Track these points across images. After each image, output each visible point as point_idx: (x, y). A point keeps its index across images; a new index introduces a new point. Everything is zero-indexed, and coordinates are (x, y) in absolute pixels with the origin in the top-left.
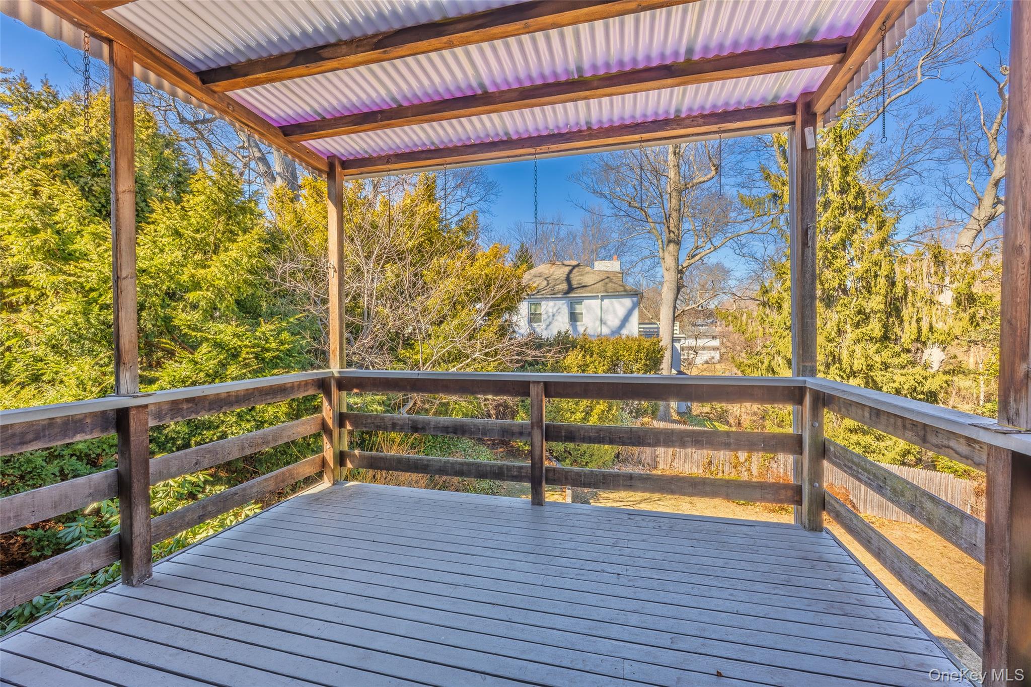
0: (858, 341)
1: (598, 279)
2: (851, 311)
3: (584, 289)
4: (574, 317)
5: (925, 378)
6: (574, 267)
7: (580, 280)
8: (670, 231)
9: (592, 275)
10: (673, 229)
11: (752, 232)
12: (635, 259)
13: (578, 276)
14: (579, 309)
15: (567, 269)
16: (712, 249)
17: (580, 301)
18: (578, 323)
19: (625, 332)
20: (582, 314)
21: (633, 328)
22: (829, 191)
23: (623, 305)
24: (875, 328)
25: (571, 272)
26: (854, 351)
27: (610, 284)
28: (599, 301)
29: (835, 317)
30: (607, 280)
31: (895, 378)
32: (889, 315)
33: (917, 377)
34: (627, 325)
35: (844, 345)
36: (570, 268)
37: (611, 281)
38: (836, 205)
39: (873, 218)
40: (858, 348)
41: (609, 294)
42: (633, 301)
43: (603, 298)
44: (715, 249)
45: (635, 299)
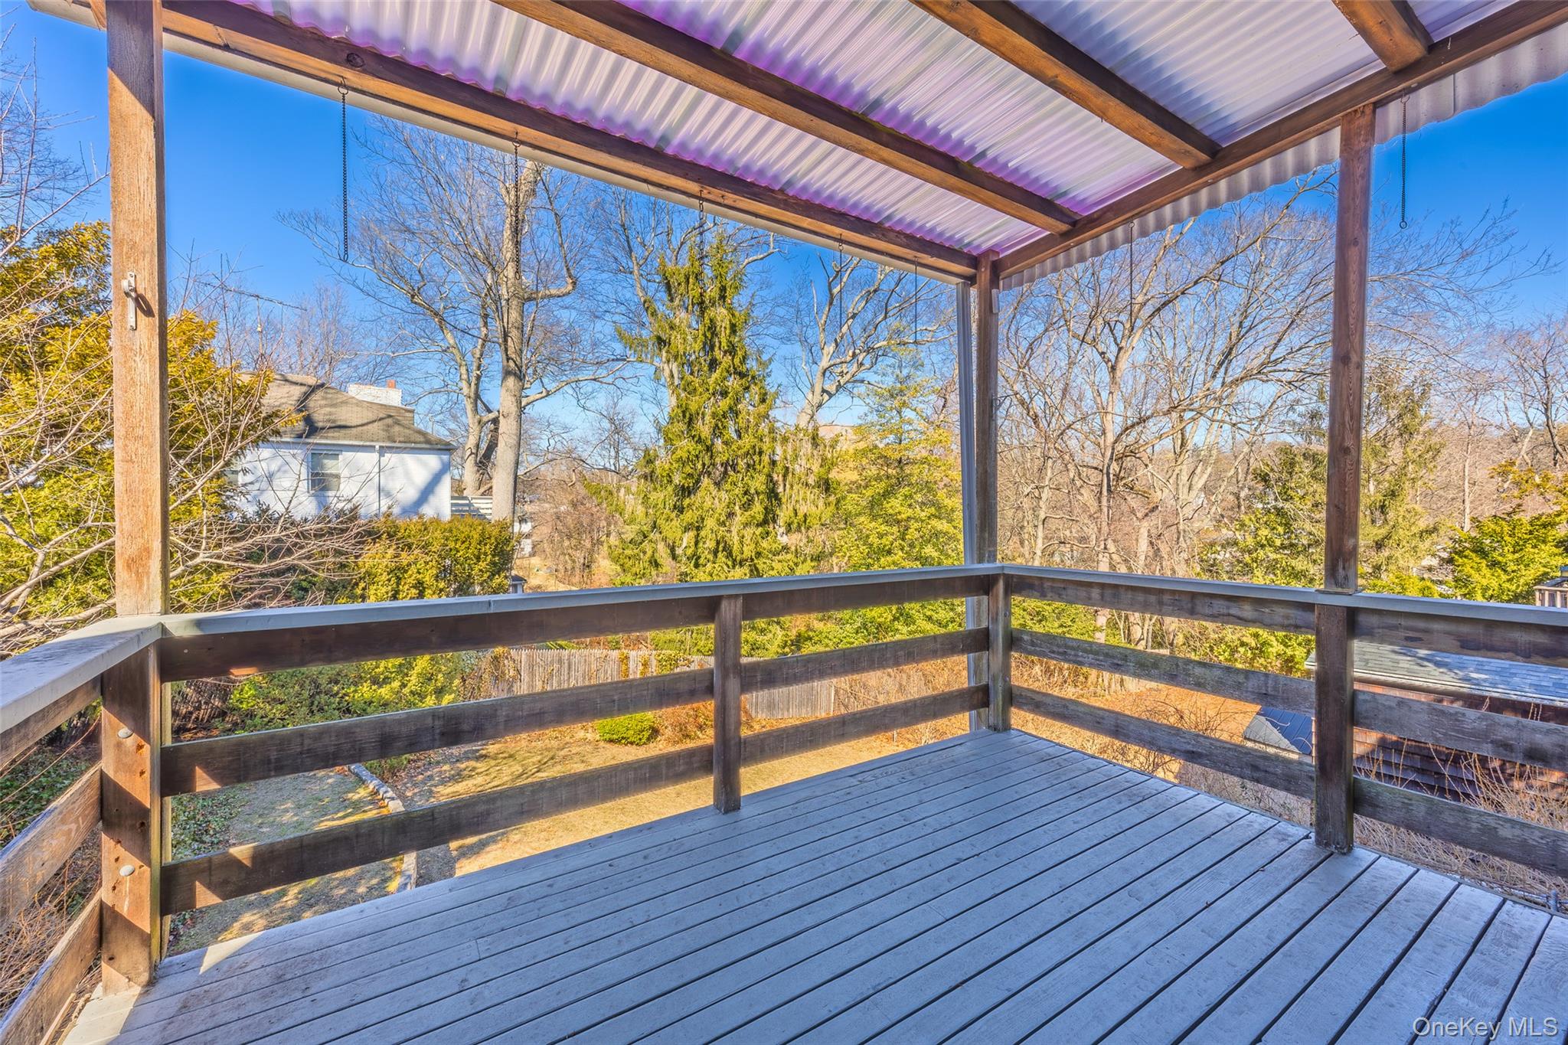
0: (746, 525)
1: (371, 416)
2: (738, 491)
3: (343, 431)
4: (320, 483)
5: (796, 564)
6: (314, 389)
7: (330, 414)
8: (508, 359)
9: (355, 409)
10: (513, 356)
11: (595, 380)
12: (418, 390)
13: (326, 406)
14: (330, 466)
15: (297, 392)
16: (544, 394)
17: (335, 451)
18: (331, 493)
19: (428, 511)
20: (337, 476)
21: (441, 504)
22: (716, 349)
23: (425, 464)
24: (758, 509)
25: (306, 396)
26: (743, 537)
27: (397, 429)
28: (376, 455)
29: (723, 495)
30: (390, 421)
31: (773, 564)
32: (769, 498)
33: (791, 563)
34: (432, 499)
35: (734, 530)
36: (304, 389)
37: (397, 423)
38: (724, 365)
39: (757, 389)
40: (748, 532)
41: (397, 445)
42: (442, 460)
43: (382, 451)
44: (548, 395)
45: (445, 457)
